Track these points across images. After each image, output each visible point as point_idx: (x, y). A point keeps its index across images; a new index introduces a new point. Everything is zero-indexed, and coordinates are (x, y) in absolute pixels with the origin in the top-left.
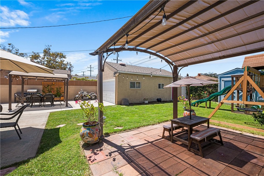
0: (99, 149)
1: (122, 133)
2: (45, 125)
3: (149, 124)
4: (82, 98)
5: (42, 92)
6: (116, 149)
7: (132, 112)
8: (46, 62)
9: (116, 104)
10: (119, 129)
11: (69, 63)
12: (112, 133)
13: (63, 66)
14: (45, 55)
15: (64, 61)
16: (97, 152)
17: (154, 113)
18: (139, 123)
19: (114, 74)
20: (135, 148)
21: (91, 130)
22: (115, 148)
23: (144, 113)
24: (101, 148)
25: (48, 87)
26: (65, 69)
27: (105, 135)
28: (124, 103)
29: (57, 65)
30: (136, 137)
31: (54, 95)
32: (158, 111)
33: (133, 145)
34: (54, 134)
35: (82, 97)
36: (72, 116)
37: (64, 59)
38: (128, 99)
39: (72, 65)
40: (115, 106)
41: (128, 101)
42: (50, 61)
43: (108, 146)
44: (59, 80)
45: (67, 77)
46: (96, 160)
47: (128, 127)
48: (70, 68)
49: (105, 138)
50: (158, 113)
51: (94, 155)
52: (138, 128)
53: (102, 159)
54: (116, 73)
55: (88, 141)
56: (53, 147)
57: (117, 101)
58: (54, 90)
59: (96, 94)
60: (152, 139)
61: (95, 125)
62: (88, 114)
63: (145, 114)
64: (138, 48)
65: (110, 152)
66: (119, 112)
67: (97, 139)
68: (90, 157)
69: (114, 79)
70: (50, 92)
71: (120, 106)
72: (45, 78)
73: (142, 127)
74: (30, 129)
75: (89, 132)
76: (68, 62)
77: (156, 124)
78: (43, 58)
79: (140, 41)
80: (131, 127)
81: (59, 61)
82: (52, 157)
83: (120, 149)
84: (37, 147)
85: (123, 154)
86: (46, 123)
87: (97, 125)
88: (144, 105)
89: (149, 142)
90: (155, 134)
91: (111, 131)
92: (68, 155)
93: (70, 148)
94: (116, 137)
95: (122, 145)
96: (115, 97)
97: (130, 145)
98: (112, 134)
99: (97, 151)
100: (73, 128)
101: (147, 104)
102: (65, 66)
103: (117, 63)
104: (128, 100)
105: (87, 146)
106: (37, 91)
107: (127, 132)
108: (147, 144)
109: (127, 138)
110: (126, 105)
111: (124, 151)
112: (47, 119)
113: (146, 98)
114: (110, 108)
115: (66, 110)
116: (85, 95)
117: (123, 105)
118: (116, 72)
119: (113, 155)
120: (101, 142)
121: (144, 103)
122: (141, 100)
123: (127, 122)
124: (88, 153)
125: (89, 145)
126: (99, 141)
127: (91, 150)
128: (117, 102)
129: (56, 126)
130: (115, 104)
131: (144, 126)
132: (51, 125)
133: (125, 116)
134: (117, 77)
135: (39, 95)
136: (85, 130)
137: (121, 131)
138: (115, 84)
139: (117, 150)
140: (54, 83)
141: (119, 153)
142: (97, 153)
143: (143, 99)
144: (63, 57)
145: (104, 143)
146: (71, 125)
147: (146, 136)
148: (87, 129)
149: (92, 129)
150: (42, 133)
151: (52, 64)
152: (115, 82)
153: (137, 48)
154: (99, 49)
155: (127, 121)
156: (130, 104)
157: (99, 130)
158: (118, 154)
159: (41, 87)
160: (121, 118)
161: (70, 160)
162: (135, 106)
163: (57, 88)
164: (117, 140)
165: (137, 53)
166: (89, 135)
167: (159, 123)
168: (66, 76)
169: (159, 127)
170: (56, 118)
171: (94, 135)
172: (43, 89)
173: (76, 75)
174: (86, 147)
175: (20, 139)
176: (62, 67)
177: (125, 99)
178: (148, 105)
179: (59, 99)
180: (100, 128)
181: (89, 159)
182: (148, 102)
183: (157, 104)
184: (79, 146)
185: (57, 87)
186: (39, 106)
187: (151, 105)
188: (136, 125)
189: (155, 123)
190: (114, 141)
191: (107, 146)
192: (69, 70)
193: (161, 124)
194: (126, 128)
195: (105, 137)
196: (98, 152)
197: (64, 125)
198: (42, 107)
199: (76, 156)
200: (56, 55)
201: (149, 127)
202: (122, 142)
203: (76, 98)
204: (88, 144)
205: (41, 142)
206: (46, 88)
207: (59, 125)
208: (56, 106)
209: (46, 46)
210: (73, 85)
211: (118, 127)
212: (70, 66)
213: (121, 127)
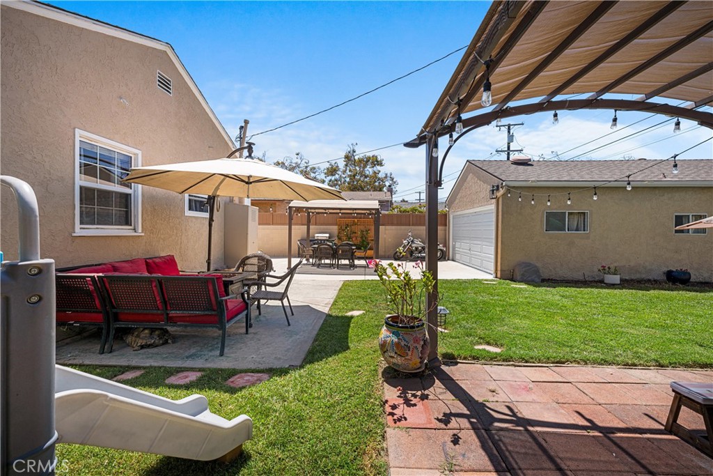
0: (419, 393)
1: (496, 366)
2: (330, 306)
3: (609, 358)
4: (411, 255)
5: (337, 238)
6: (465, 409)
7: (547, 305)
8: (348, 179)
9: (496, 277)
10: (488, 352)
11: (389, 175)
12: (465, 358)
13: (377, 184)
14: (346, 165)
15: (380, 171)
16: (412, 398)
17: (639, 325)
18: (564, 345)
19: (493, 191)
20: (530, 428)
21: (401, 337)
22: (462, 406)
23: (595, 317)
24: (426, 392)
25: (346, 228)
26: (381, 190)
27: (445, 360)
28: (523, 275)
29: (367, 182)
30: (544, 392)
31: (354, 245)
32: (666, 317)
33: (527, 417)
34: (339, 328)
35: (412, 253)
36: (381, 295)
37: (379, 168)
38: (539, 265)
39: (394, 180)
40: (494, 281)
41: (537, 271)
42: (354, 176)
43: (445, 393)
44: (365, 214)
45: (377, 207)
46: (406, 419)
47: (522, 352)
48: (390, 186)
49: (443, 367)
50: (665, 327)
51: (404, 403)
52: (560, 362)
53: (421, 422)
54: (498, 189)
55: (394, 364)
56: (331, 356)
57: (499, 268)
58: (356, 235)
59: (443, 247)
60: (609, 417)
61: (413, 327)
62: (396, 295)
63: (597, 319)
64: (558, 98)
65: (448, 412)
66: (500, 301)
67: (419, 365)
68: (394, 407)
69: (492, 207)
70: (349, 239)
71: (507, 284)
72: (355, 211)
73: (573, 365)
74: (307, 309)
75: (396, 340)
76: (386, 174)
77: (646, 366)
78: (344, 172)
79: (562, 74)
80: (532, 354)
81: (371, 173)
82: (322, 377)
83: (479, 415)
84: (307, 347)
85: (483, 431)
86: (332, 301)
87: (418, 327)
88: (602, 288)
89: (594, 426)
90: (629, 402)
91: (463, 353)
92: (350, 384)
93: (357, 369)
94: (475, 372)
95: (487, 404)
96: (493, 256)
97: (516, 410)
98: (464, 361)
99: (414, 395)
100: (376, 323)
101: (614, 285)
102: (381, 183)
103: (508, 158)
104: (536, 267)
105: (393, 376)
106: (329, 237)
107: (515, 366)
108: (585, 433)
109: (511, 386)
110: (527, 282)
111: (491, 423)
112: (336, 293)
113: (612, 266)
114: (477, 287)
115: (372, 280)
116: (417, 248)
117: (520, 282)
118: (498, 186)
119: (454, 423)
120: (429, 375)
121: (602, 281)
122: (591, 272)
123: (521, 335)
124: (391, 394)
125: (399, 375)
126: (423, 372)
127: (400, 390)
128: (501, 271)
129: (346, 312)
130: (494, 275)
131: (586, 362)
132: (338, 308)
133: (518, 315)
134: (500, 200)
135: (331, 244)
136: (388, 334)
137: (492, 359)
138: (494, 219)
139: (468, 413)
140: (356, 220)
141: (471, 423)
142: (412, 402)
143: (596, 270)
144: (378, 165)
145: (437, 381)
146: (374, 315)
147: (586, 399)
148: (393, 334)
149: (405, 336)
150: (322, 322)
151: (358, 181)
152: (494, 215)
153: (553, 100)
154: (426, 126)
155: (522, 332)
156: (543, 280)
157: (422, 343)
158: (468, 425)
159: (335, 229)
160: (503, 321)
161: (350, 396)
162: (562, 290)
163: (362, 231)
164: (477, 382)
165: (556, 115)
166: (398, 348)
167: (661, 366)
168: (375, 204)
169: (658, 381)
170: (351, 294)
171: (410, 353)
172: (339, 233)
173: (403, 201)
174: (391, 378)
175: (289, 325)
176: (375, 184)
177: (528, 265)
178: (617, 292)
179: (362, 255)
180: (427, 336)
181: (391, 411)
182: (621, 280)
183: (663, 292)
184: (376, 370)
185: (362, 228)
186: (331, 266)
187: (634, 291)
188: (551, 353)
189: (636, 362)
190: (466, 384)
191: (441, 390)
192: (388, 191)
193: (669, 371)
194: (512, 354)
195: (444, 364)
196: (414, 401)
197: (361, 312)
198: (334, 268)
199: (363, 393)
200: (366, 161)
201: (609, 370)
202: (490, 393)
203: (398, 254)
204: (396, 370)
205: (315, 340)
206: (344, 230)
207: (353, 310)
208: (358, 269)
209: (349, 146)
210: (392, 224)
211: (488, 344)
212: (391, 182)
213: (496, 345)
